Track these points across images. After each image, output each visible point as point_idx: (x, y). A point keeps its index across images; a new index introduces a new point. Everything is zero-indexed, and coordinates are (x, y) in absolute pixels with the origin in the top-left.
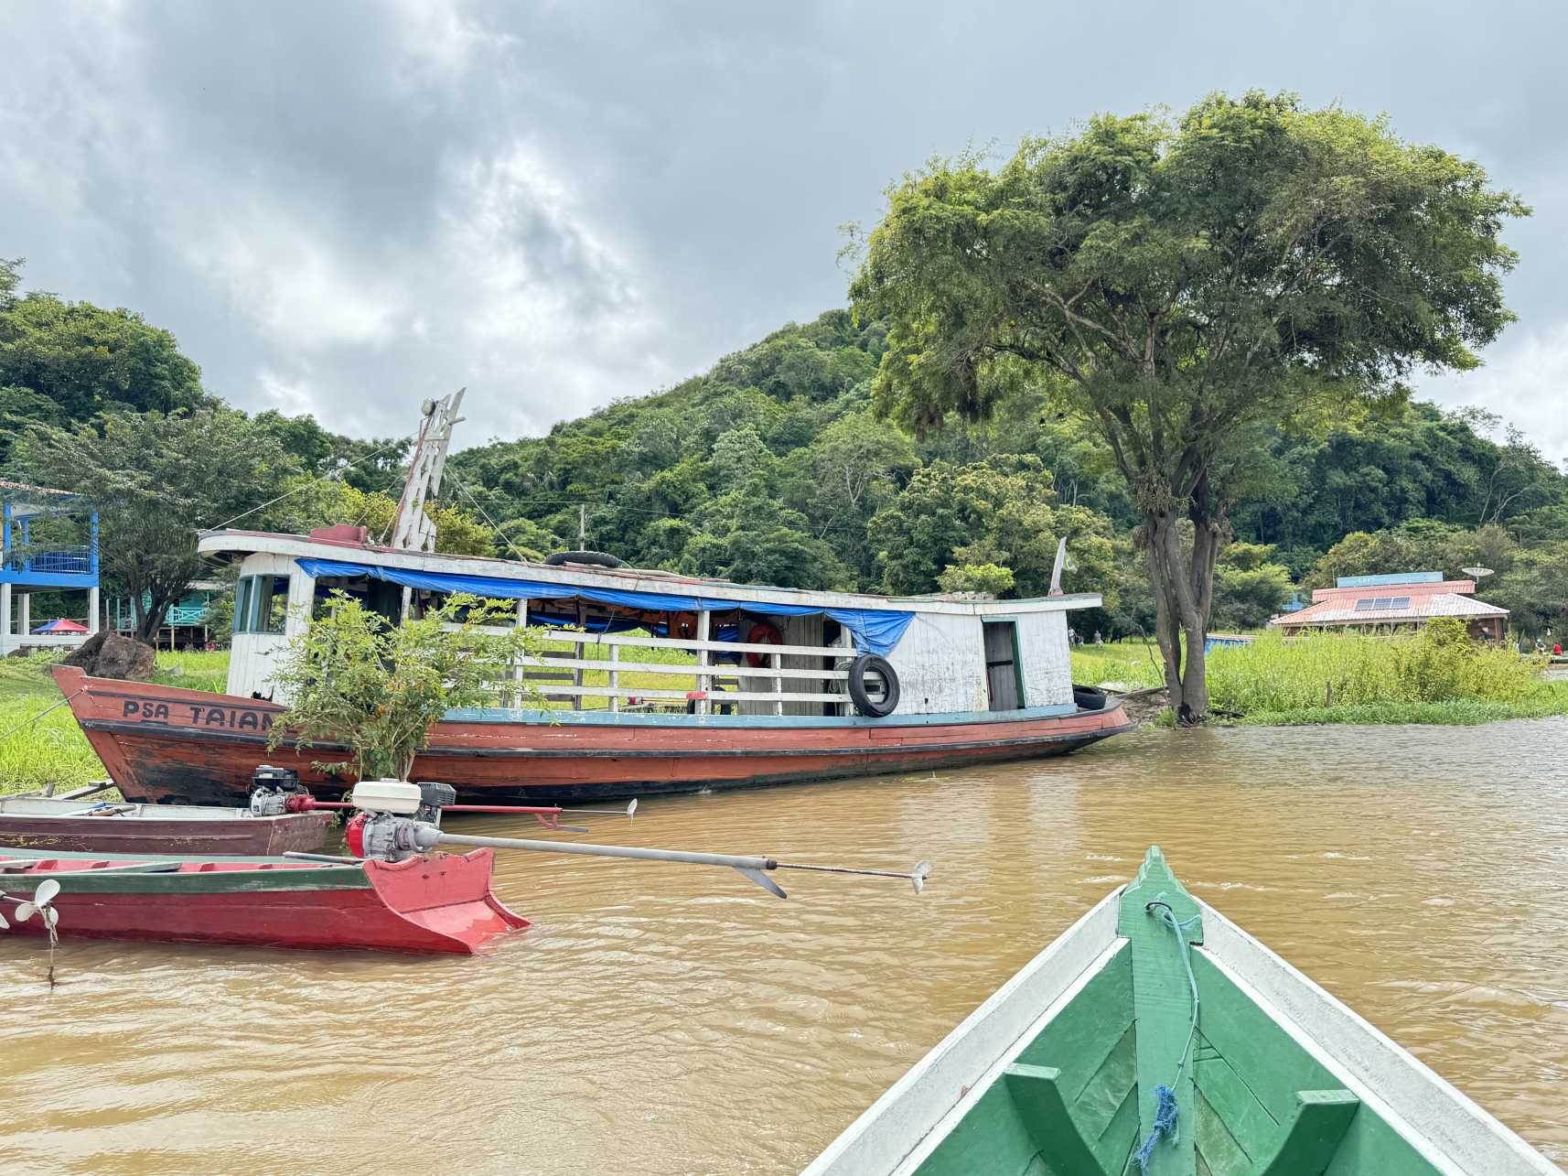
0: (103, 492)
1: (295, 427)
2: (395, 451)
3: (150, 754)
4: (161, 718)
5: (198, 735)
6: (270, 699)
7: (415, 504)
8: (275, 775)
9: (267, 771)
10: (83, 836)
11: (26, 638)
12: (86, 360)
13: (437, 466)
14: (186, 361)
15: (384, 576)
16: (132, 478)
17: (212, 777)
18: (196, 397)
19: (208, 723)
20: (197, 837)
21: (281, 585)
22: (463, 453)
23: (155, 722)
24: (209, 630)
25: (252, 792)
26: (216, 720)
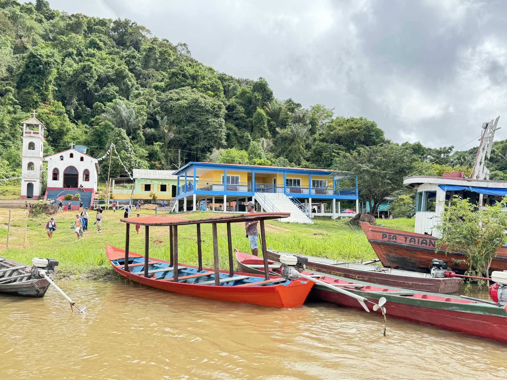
0: (360, 171)
1: (414, 146)
2: (448, 151)
3: (391, 252)
4: (394, 240)
5: (407, 247)
6: (431, 235)
7: (481, 163)
8: (439, 263)
9: (436, 261)
10: (376, 278)
11: (340, 214)
12: (351, 133)
13: (489, 147)
14: (380, 130)
15: (472, 190)
16: (368, 166)
17: (412, 261)
18: (383, 141)
19: (410, 242)
20: (413, 283)
21: (432, 195)
22: (472, 149)
23: (392, 241)
24: (389, 212)
25: (431, 268)
26: (413, 241)
